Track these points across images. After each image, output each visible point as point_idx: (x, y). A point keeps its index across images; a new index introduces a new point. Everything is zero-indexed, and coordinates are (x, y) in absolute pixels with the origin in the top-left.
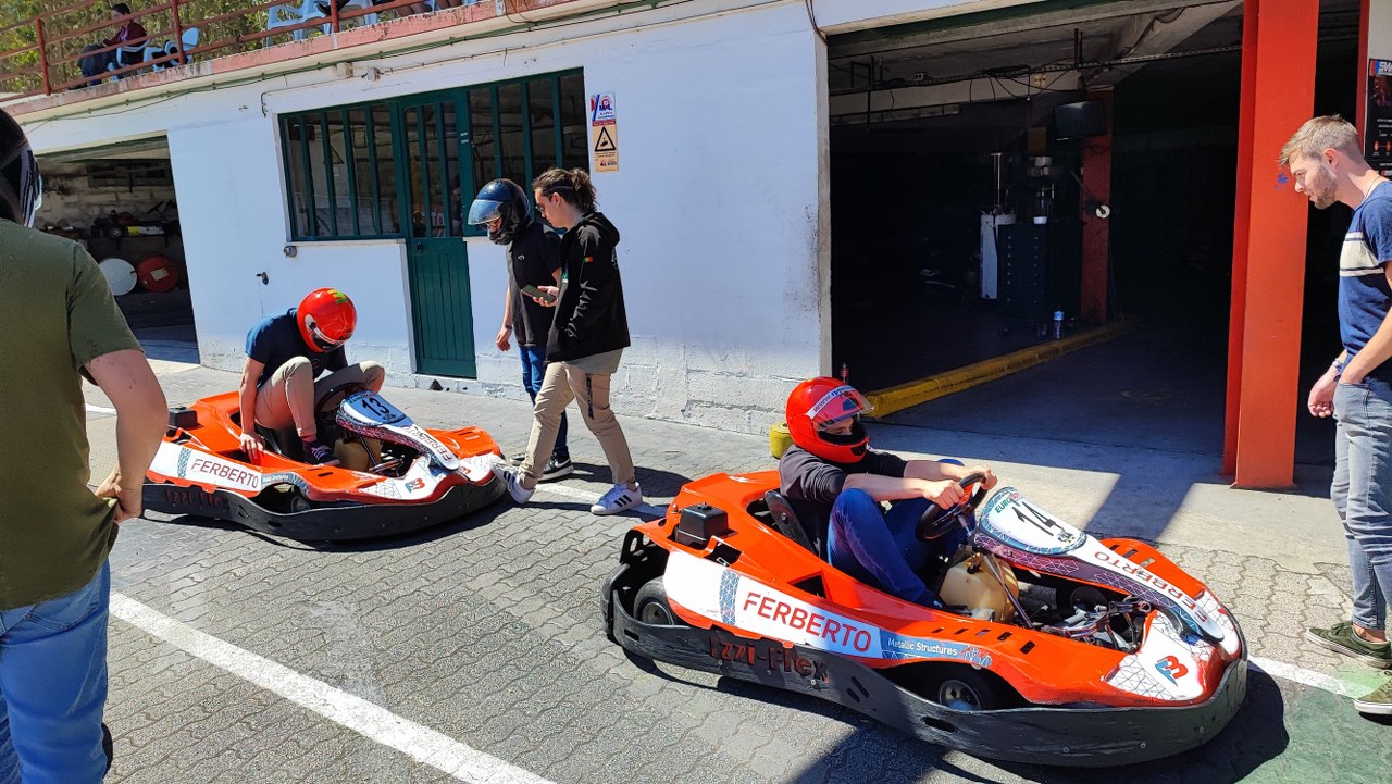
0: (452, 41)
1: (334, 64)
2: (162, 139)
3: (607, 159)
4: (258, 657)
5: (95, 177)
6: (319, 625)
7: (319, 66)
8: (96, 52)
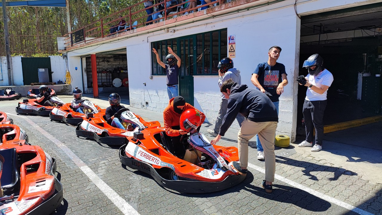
0: (193, 22)
1: (164, 29)
2: (125, 49)
3: (232, 54)
4: (112, 189)
5: (115, 58)
6: (130, 182)
7: (161, 30)
8: (113, 27)
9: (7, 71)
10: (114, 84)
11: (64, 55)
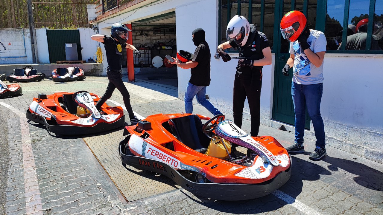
2: (173, 13)
5: (155, 31)
9: (31, 46)
10: (154, 63)
11: (95, 26)
